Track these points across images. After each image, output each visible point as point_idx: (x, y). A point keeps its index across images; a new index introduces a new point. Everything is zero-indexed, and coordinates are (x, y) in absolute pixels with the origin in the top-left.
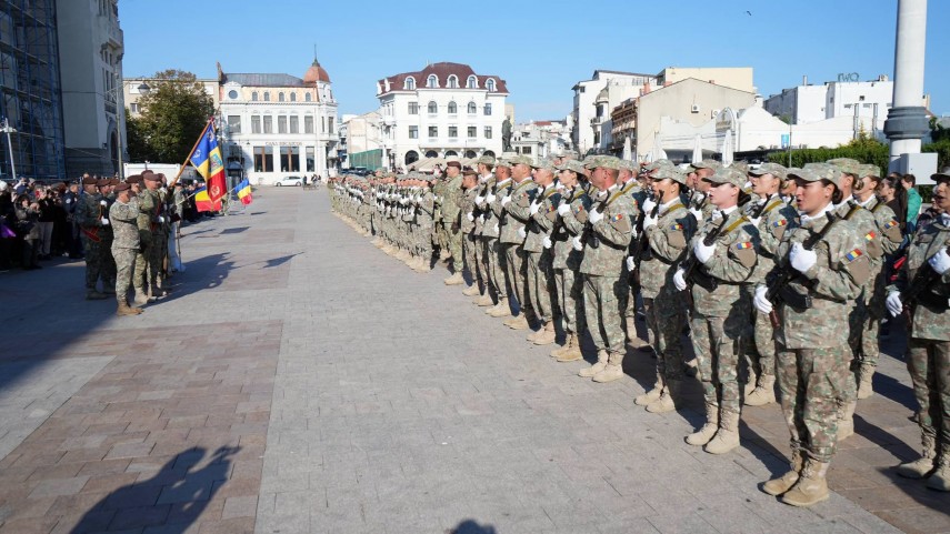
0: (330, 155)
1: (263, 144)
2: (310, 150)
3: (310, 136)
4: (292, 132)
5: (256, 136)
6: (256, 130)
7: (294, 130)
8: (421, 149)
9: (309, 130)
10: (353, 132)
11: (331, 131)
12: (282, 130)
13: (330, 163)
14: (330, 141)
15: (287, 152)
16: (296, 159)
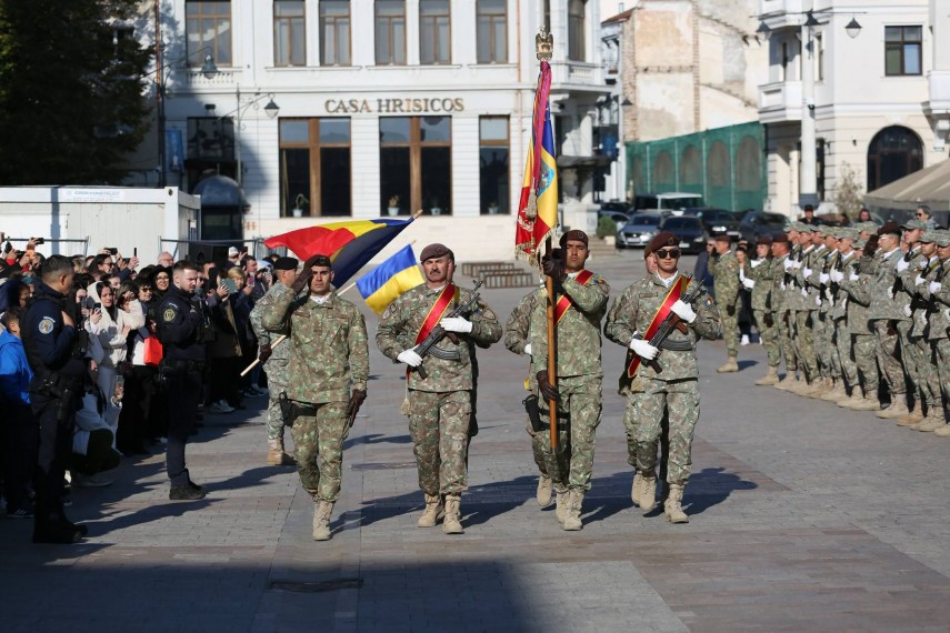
0: (568, 149)
1: (314, 108)
2: (494, 131)
3: (493, 75)
4: (425, 60)
5: (291, 78)
6: (290, 53)
7: (435, 52)
8: (932, 119)
9: (490, 50)
10: (644, 58)
11: (576, 52)
12: (387, 52)
13: (570, 178)
14: (574, 94)
15: (406, 139)
16: (438, 163)
